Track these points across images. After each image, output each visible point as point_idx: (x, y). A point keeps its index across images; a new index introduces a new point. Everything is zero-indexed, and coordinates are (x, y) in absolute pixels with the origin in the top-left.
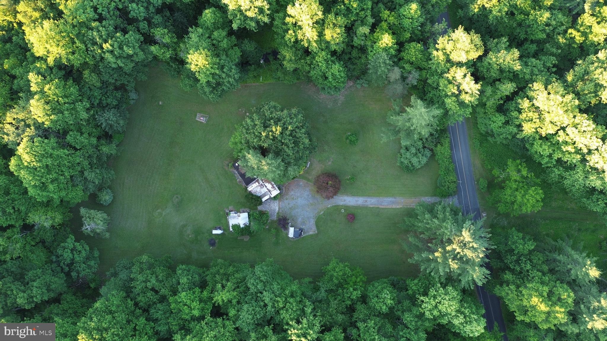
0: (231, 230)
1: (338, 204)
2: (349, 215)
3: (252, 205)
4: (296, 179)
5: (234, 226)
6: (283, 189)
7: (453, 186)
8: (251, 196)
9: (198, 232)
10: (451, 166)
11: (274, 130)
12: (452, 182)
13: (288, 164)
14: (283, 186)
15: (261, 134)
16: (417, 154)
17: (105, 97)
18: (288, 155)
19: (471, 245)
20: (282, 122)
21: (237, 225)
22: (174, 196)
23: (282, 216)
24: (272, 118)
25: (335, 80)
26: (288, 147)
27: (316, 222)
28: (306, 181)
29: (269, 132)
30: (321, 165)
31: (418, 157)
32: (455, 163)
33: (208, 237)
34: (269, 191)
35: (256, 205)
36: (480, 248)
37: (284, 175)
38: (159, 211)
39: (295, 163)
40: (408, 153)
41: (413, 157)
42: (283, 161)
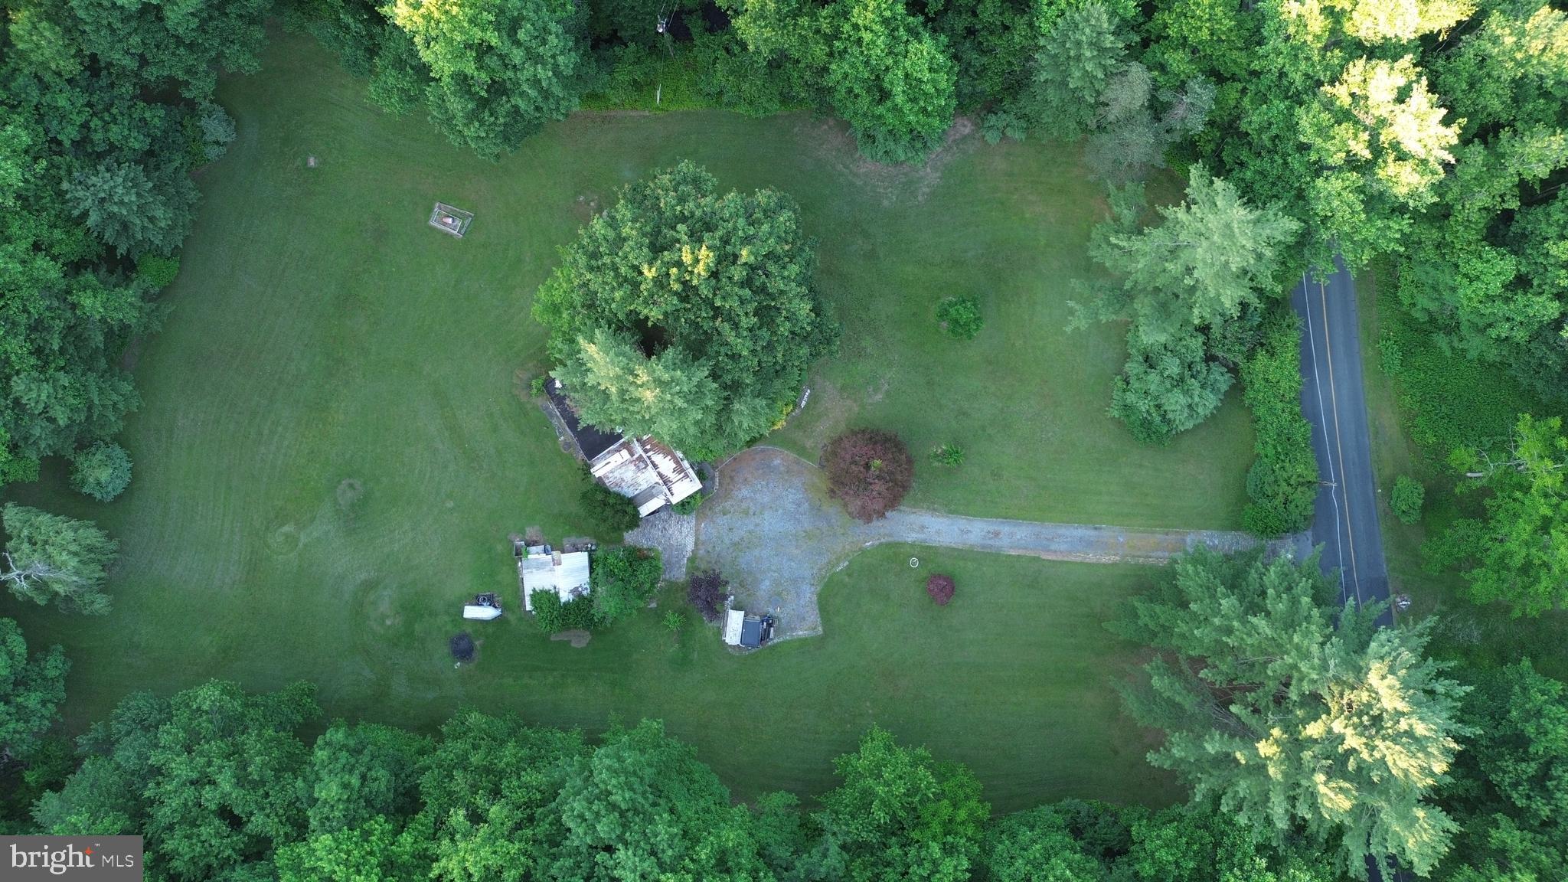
0: (529, 607)
1: (896, 539)
2: (935, 577)
3: (603, 528)
4: (759, 447)
5: (540, 596)
6: (713, 478)
7: (1303, 498)
8: (599, 497)
9: (414, 609)
10: (1301, 431)
11: (687, 258)
12: (1303, 484)
13: (733, 389)
14: (714, 468)
15: (641, 273)
16: (1182, 380)
17: (102, 119)
18: (735, 357)
19: (1403, 725)
20: (719, 234)
21: (547, 592)
22: (339, 482)
23: (705, 572)
24: (683, 219)
25: (914, 100)
26: (736, 326)
27: (820, 596)
28: (793, 456)
29: (668, 265)
30: (848, 402)
31: (1187, 392)
32: (1315, 418)
33: (449, 627)
34: (666, 482)
35: (617, 529)
36: (1436, 740)
37: (719, 428)
38: (286, 529)
39: (759, 386)
40: (1153, 377)
41: (1168, 391)
42: (714, 376)
